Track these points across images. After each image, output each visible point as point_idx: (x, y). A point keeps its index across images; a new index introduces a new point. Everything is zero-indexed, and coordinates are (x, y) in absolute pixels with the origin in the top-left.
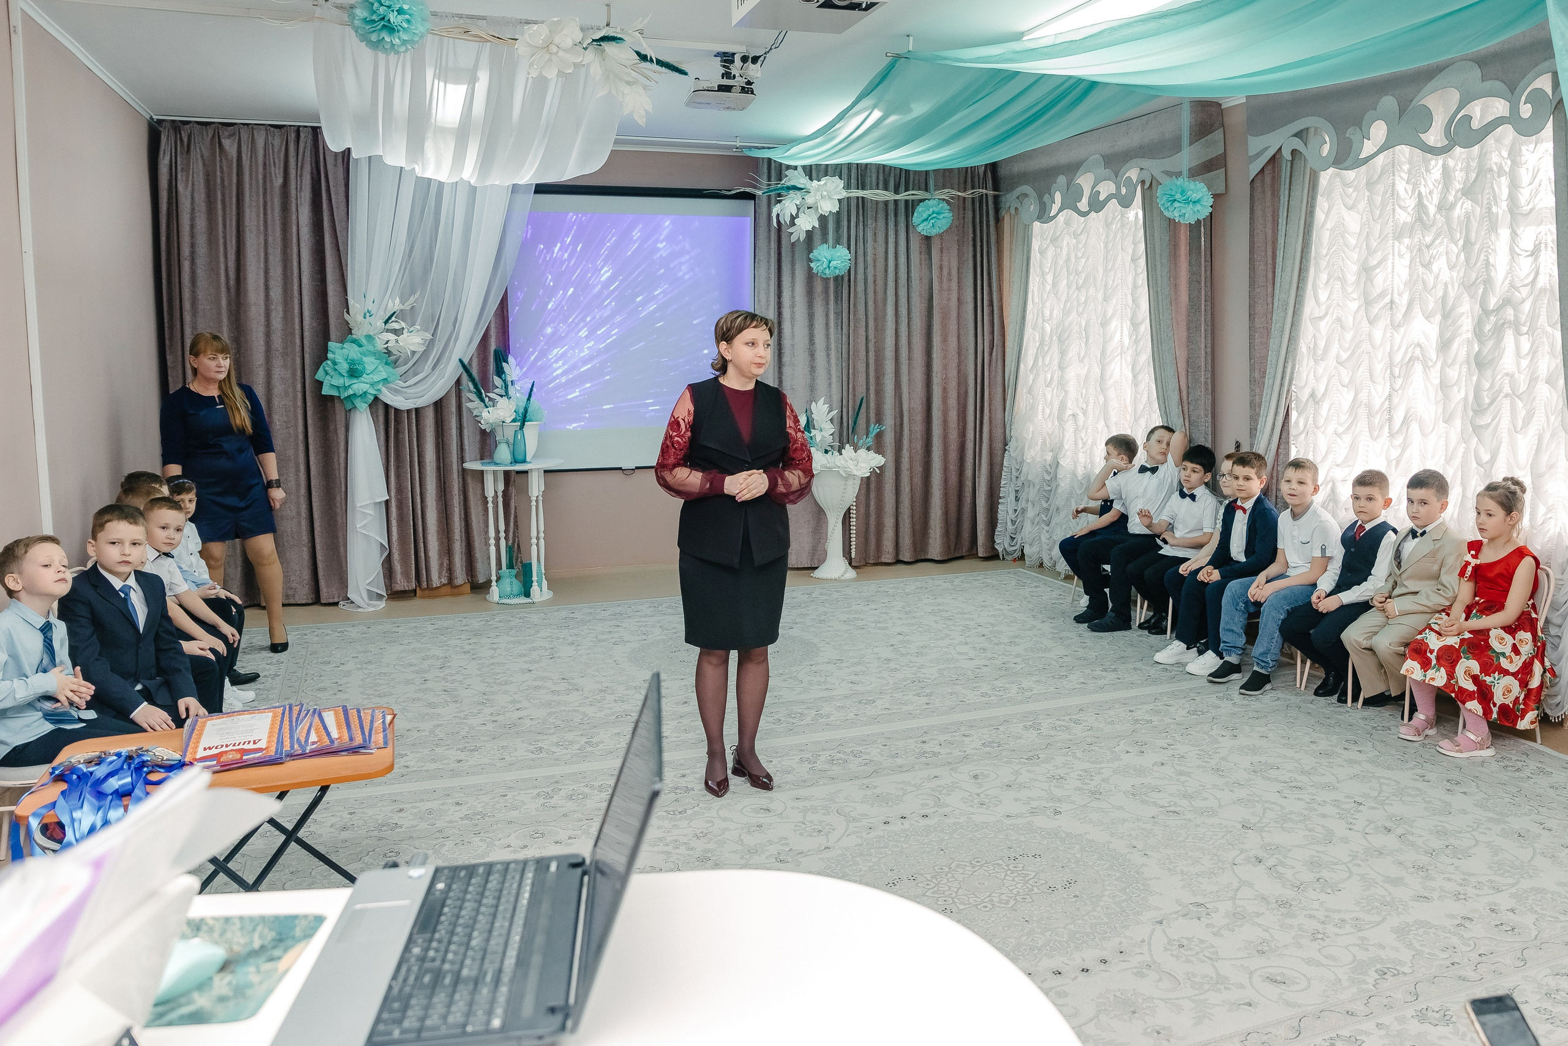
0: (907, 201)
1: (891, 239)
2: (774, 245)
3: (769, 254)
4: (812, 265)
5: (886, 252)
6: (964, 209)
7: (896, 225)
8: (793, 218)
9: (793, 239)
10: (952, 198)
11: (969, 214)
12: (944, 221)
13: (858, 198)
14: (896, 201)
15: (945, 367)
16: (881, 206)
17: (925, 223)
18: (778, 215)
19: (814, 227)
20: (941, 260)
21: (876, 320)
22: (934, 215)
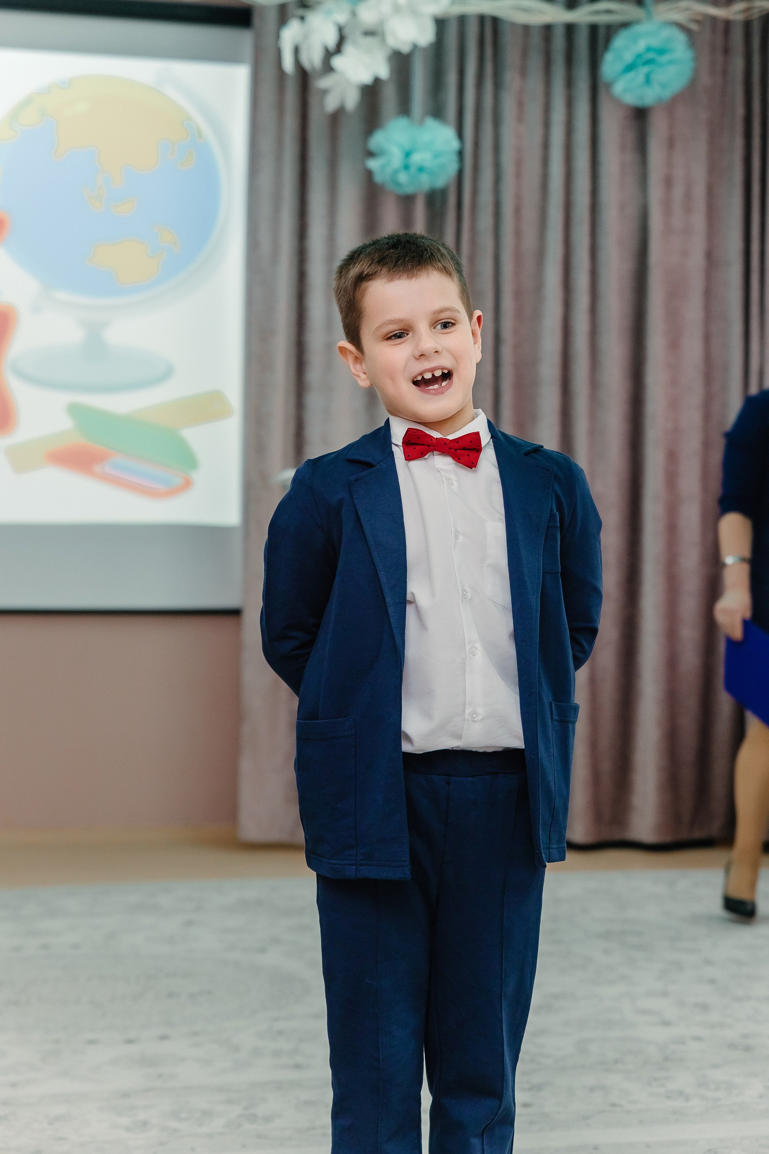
0: (594, 28)
1: (558, 116)
2: (291, 122)
3: (280, 141)
4: (373, 164)
5: (546, 146)
6: (726, 51)
7: (570, 83)
8: (329, 54)
9: (331, 104)
10: (697, 21)
11: (738, 64)
12: (672, 70)
13: (482, 19)
14: (570, 29)
15: (674, 404)
16: (536, 40)
17: (631, 75)
18: (297, 51)
19: (377, 81)
20: (669, 164)
21: (518, 295)
22: (651, 55)
